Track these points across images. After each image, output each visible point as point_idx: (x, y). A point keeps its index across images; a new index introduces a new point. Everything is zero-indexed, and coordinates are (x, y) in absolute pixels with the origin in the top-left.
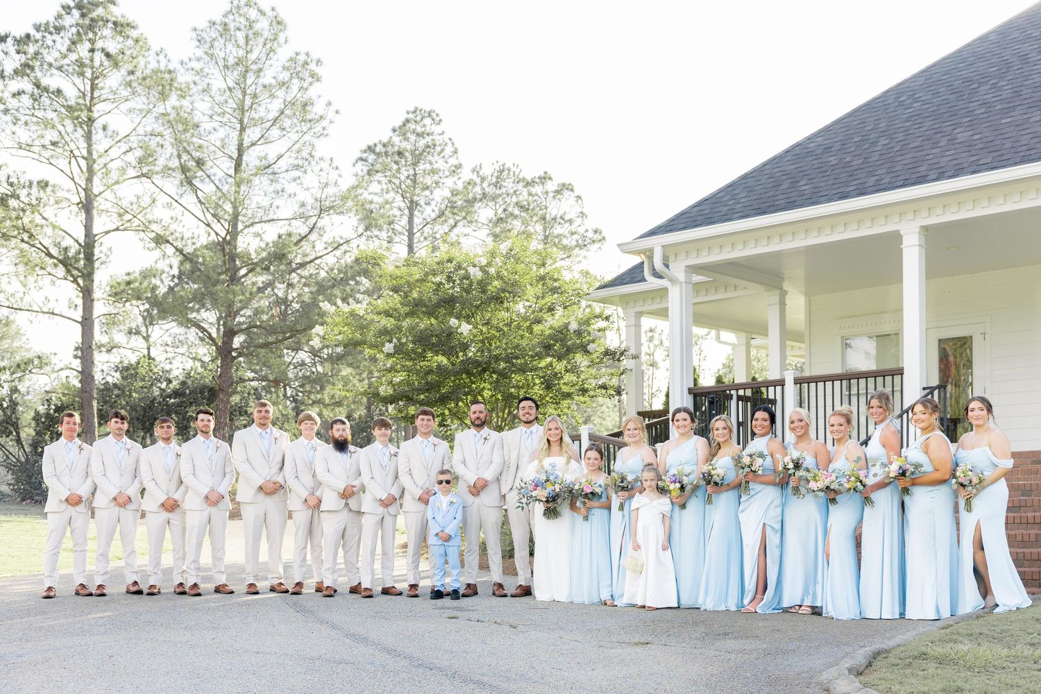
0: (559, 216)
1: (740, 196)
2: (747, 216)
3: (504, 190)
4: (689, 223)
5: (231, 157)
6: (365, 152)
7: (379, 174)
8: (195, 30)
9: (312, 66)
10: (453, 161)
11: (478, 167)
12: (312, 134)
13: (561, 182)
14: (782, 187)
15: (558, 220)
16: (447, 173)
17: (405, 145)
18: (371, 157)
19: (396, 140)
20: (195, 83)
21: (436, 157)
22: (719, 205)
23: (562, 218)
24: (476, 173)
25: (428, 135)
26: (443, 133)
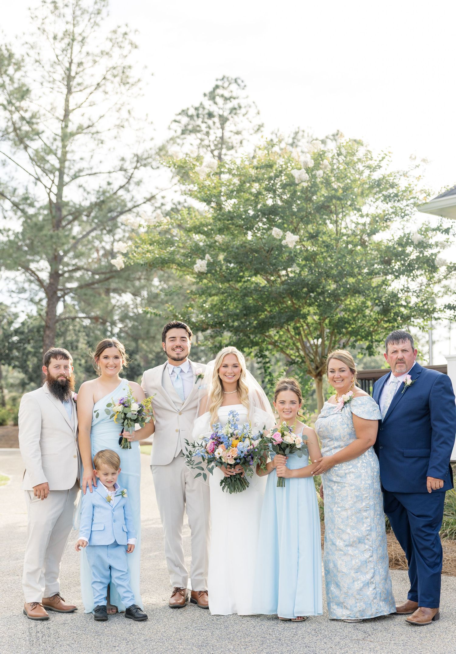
5: (58, 118)
6: (180, 114)
7: (192, 134)
8: (30, 9)
9: (131, 36)
10: (257, 121)
16: (252, 132)
17: (214, 109)
18: (185, 120)
19: (207, 103)
20: (28, 54)
21: (241, 118)
25: (234, 98)
26: (247, 97)
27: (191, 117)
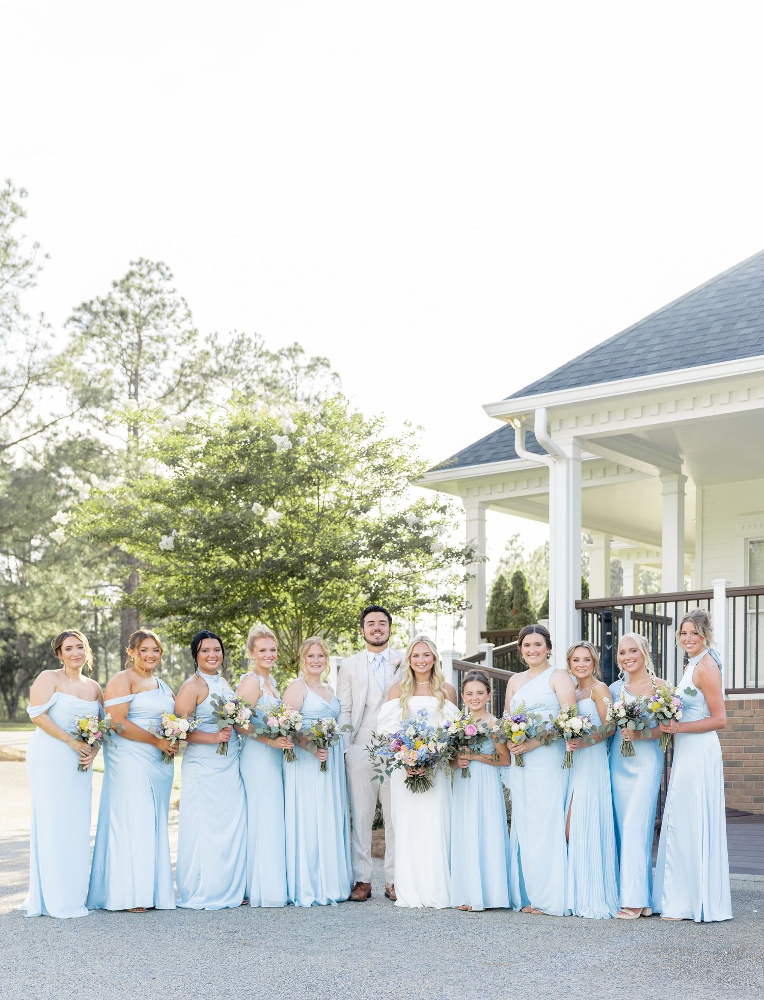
0: (312, 397)
1: (651, 343)
2: (669, 368)
3: (243, 365)
4: (583, 378)
6: (79, 310)
7: (96, 339)
9: (15, 198)
10: (186, 326)
11: (213, 336)
12: (16, 282)
13: (316, 355)
14: (711, 331)
15: (312, 401)
16: (179, 340)
17: (128, 305)
18: (86, 318)
19: (118, 296)
21: (166, 321)
22: (621, 354)
23: (316, 398)
24: (210, 343)
25: (156, 292)
26: (174, 291)
27: (96, 314)
